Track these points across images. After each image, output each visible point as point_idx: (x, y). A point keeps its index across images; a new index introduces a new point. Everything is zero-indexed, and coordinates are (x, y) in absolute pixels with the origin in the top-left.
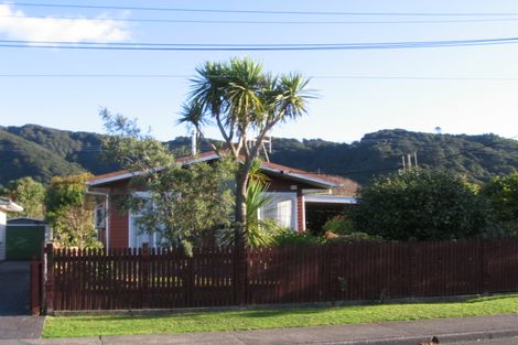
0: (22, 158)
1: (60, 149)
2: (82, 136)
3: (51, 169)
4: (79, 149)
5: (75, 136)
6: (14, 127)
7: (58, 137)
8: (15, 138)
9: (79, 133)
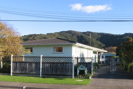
0: (85, 40)
1: (95, 37)
2: (101, 34)
3: (91, 42)
4: (100, 37)
5: (99, 34)
6: (84, 32)
7: (94, 34)
8: (83, 35)
9: (100, 33)
